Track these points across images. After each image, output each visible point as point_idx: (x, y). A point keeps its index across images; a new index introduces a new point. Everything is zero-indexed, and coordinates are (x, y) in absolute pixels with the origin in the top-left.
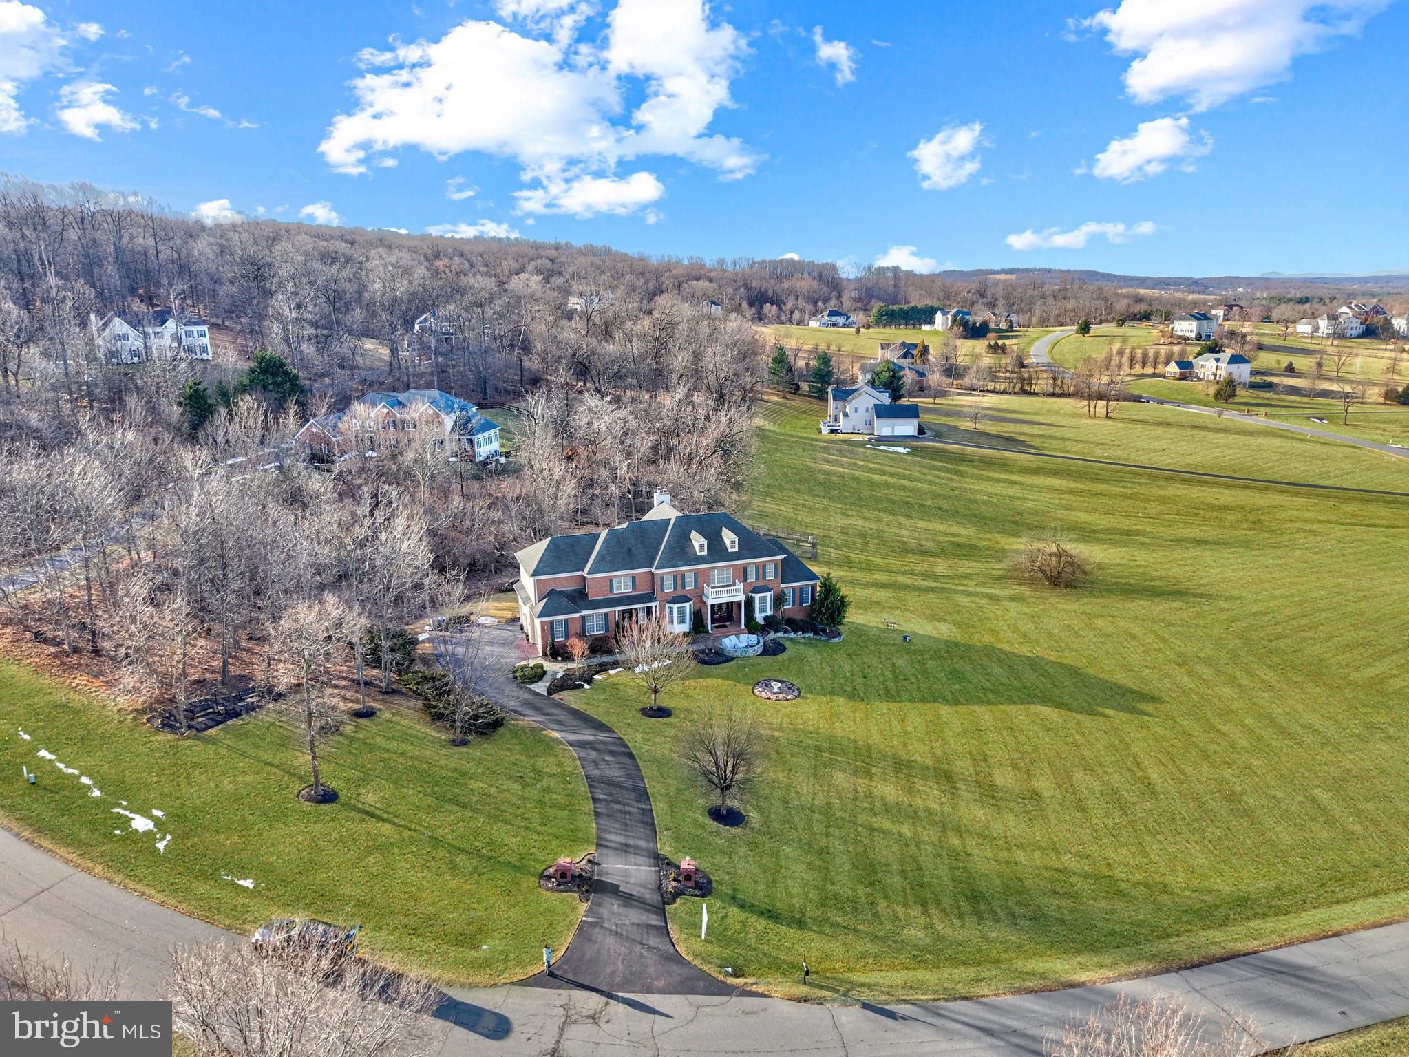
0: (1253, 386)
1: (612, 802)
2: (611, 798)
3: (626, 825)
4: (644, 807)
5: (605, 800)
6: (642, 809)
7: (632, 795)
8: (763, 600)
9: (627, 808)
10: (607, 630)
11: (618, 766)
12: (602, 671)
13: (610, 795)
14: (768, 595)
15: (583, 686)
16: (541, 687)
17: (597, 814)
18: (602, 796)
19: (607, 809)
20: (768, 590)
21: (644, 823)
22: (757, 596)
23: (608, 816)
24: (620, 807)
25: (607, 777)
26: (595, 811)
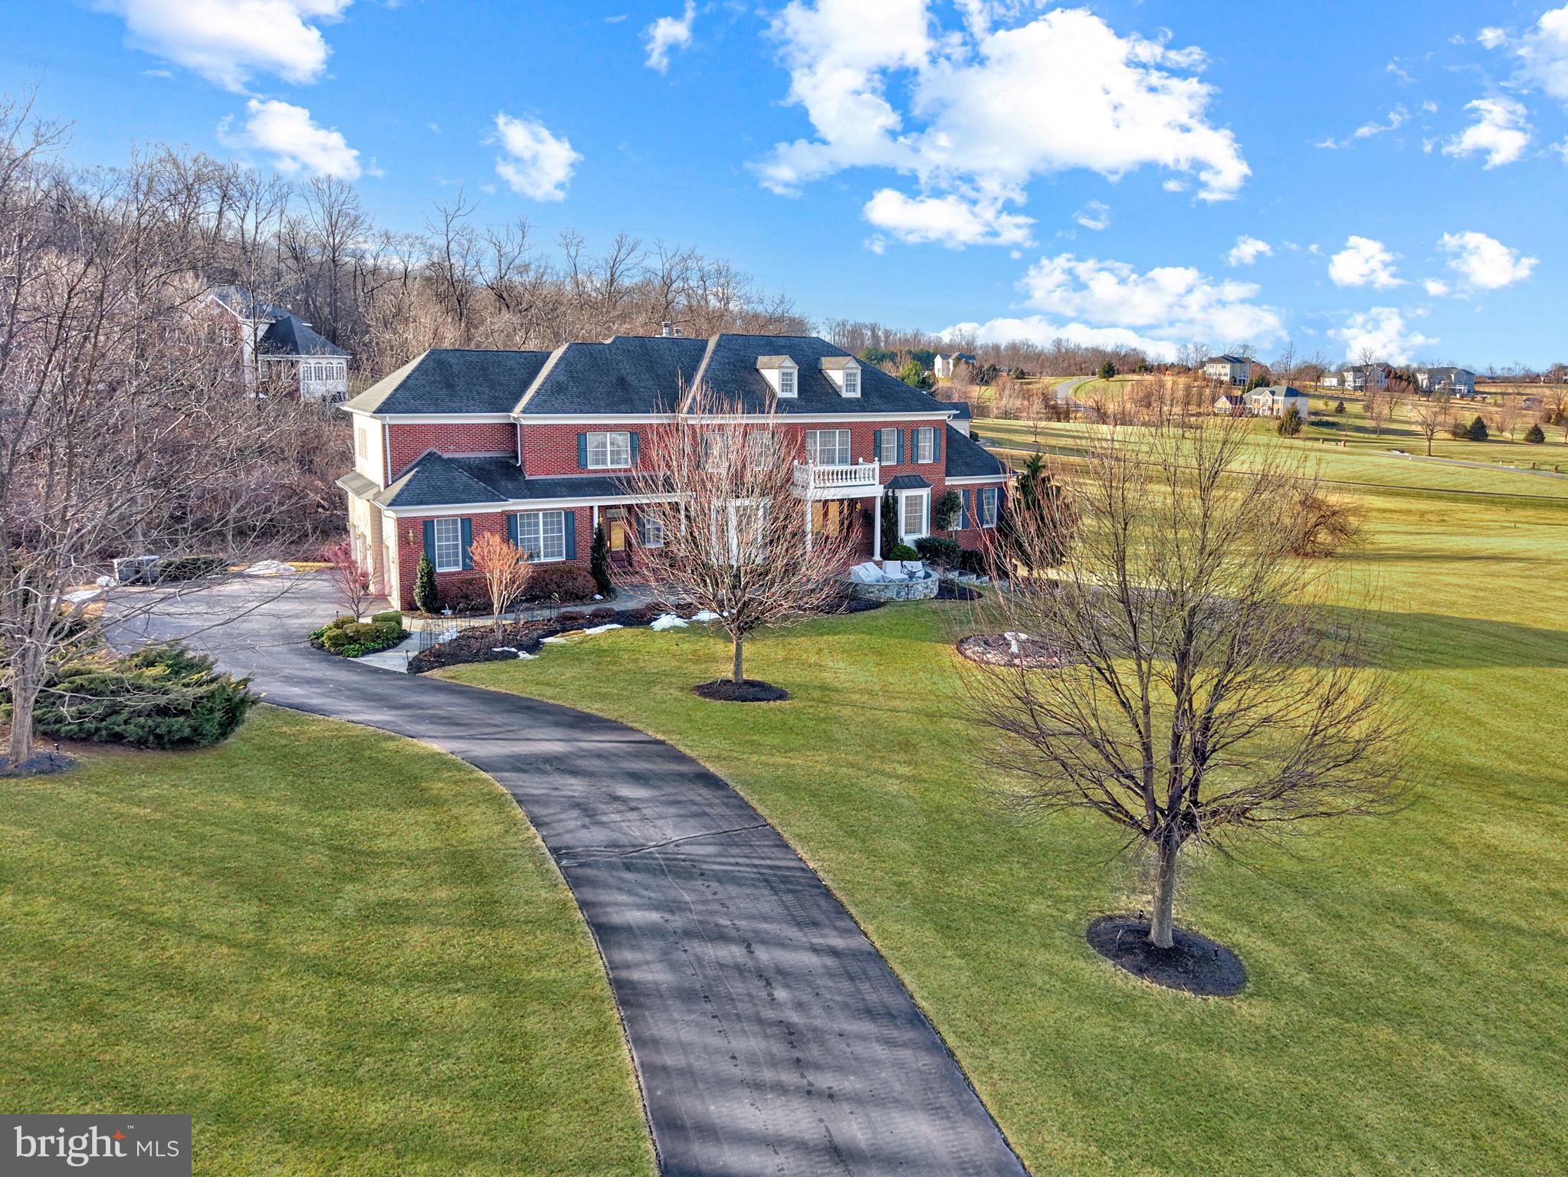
0: (1313, 424)
1: (688, 934)
2: (678, 921)
3: (791, 1034)
4: (838, 942)
5: (654, 932)
6: (834, 952)
7: (767, 903)
8: (914, 502)
9: (763, 955)
10: (571, 555)
11: (672, 810)
12: (564, 630)
13: (672, 907)
14: (925, 493)
15: (515, 656)
16: (394, 660)
17: (628, 995)
18: (636, 917)
19: (673, 966)
20: (923, 485)
21: (870, 1013)
22: (903, 495)
23: (687, 996)
24: (735, 953)
25: (639, 847)
26: (618, 984)
